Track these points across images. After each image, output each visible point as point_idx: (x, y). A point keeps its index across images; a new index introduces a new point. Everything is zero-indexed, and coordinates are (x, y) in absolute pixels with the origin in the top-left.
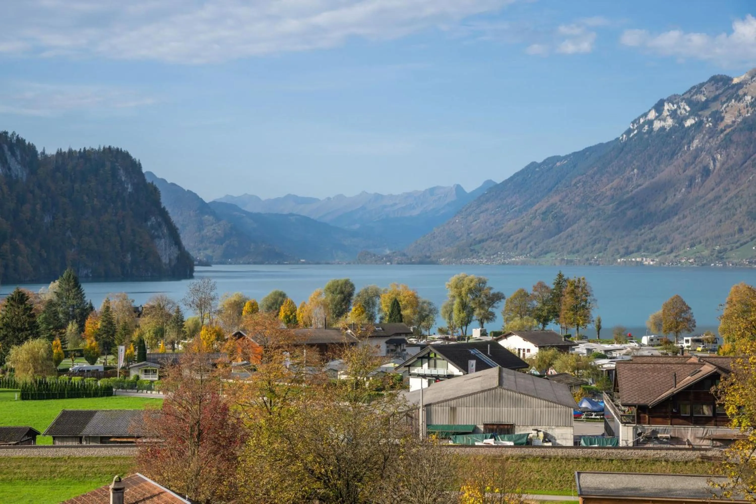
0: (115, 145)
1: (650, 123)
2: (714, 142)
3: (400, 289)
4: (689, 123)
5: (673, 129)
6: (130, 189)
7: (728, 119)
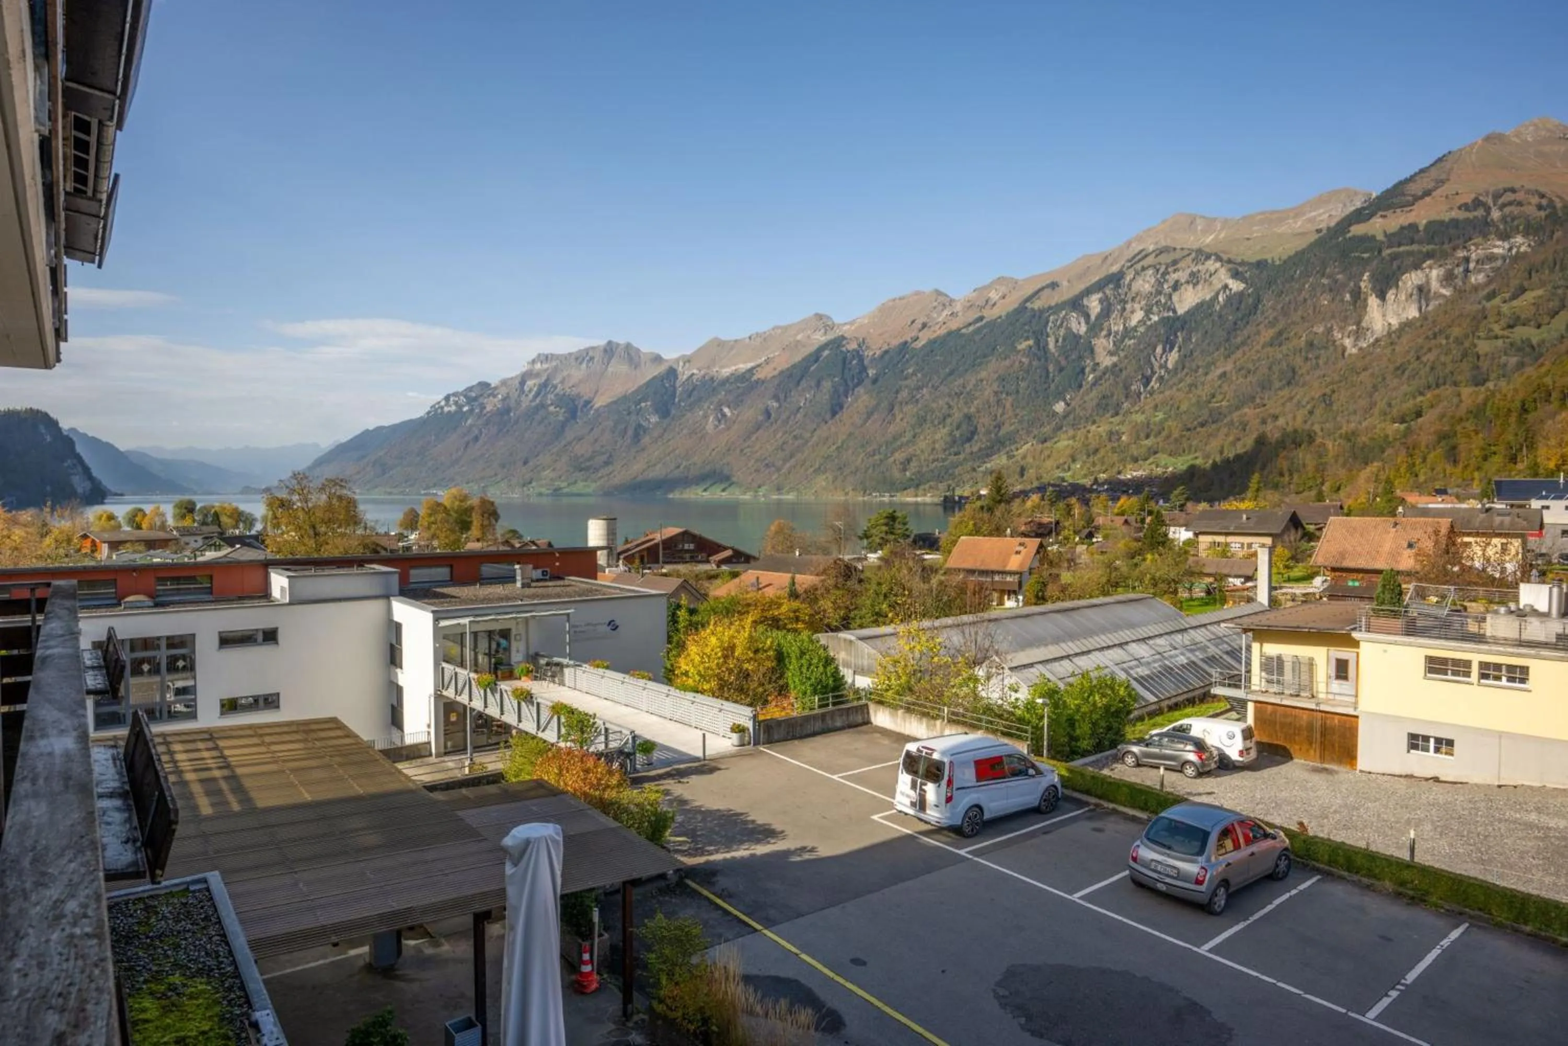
0: (35, 407)
1: (442, 408)
2: (480, 422)
3: (226, 505)
4: (465, 409)
5: (456, 412)
6: (49, 439)
7: (489, 408)
